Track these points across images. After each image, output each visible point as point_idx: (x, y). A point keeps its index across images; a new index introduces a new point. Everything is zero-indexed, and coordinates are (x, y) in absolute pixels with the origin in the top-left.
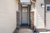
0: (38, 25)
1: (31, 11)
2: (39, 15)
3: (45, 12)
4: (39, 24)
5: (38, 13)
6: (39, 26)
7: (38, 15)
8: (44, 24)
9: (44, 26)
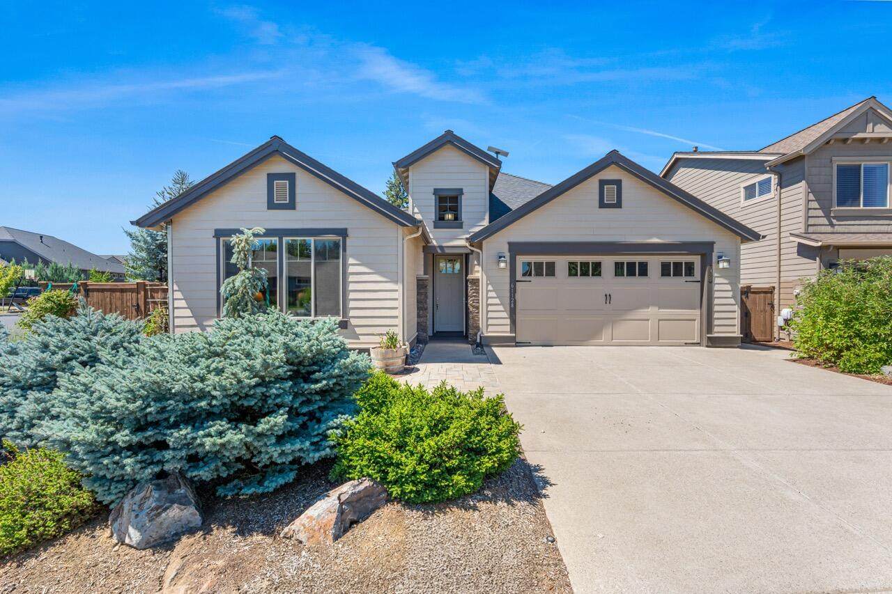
0: (488, 326)
1: (470, 277)
2: (491, 291)
3: (513, 281)
4: (490, 322)
5: (487, 285)
6: (490, 328)
7: (488, 291)
8: (508, 321)
9: (508, 328)
